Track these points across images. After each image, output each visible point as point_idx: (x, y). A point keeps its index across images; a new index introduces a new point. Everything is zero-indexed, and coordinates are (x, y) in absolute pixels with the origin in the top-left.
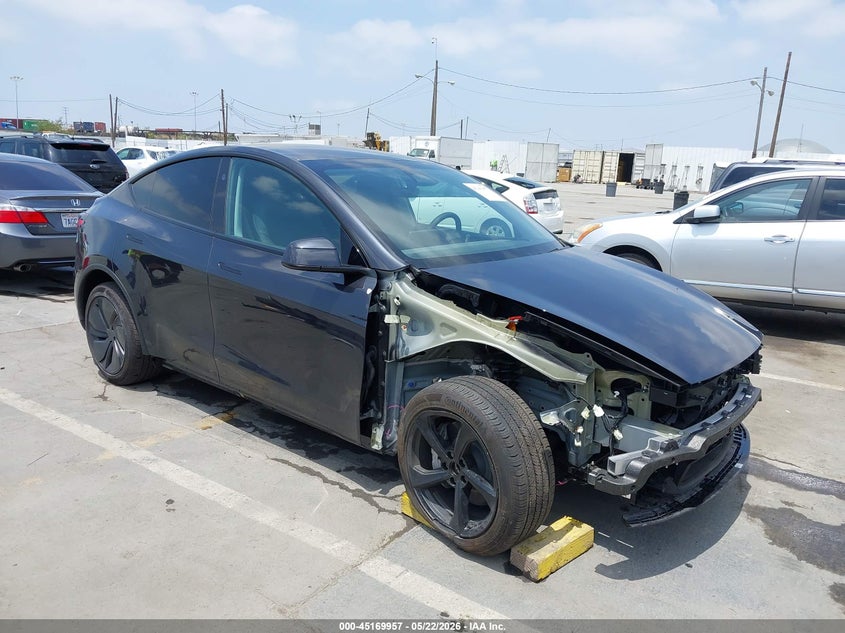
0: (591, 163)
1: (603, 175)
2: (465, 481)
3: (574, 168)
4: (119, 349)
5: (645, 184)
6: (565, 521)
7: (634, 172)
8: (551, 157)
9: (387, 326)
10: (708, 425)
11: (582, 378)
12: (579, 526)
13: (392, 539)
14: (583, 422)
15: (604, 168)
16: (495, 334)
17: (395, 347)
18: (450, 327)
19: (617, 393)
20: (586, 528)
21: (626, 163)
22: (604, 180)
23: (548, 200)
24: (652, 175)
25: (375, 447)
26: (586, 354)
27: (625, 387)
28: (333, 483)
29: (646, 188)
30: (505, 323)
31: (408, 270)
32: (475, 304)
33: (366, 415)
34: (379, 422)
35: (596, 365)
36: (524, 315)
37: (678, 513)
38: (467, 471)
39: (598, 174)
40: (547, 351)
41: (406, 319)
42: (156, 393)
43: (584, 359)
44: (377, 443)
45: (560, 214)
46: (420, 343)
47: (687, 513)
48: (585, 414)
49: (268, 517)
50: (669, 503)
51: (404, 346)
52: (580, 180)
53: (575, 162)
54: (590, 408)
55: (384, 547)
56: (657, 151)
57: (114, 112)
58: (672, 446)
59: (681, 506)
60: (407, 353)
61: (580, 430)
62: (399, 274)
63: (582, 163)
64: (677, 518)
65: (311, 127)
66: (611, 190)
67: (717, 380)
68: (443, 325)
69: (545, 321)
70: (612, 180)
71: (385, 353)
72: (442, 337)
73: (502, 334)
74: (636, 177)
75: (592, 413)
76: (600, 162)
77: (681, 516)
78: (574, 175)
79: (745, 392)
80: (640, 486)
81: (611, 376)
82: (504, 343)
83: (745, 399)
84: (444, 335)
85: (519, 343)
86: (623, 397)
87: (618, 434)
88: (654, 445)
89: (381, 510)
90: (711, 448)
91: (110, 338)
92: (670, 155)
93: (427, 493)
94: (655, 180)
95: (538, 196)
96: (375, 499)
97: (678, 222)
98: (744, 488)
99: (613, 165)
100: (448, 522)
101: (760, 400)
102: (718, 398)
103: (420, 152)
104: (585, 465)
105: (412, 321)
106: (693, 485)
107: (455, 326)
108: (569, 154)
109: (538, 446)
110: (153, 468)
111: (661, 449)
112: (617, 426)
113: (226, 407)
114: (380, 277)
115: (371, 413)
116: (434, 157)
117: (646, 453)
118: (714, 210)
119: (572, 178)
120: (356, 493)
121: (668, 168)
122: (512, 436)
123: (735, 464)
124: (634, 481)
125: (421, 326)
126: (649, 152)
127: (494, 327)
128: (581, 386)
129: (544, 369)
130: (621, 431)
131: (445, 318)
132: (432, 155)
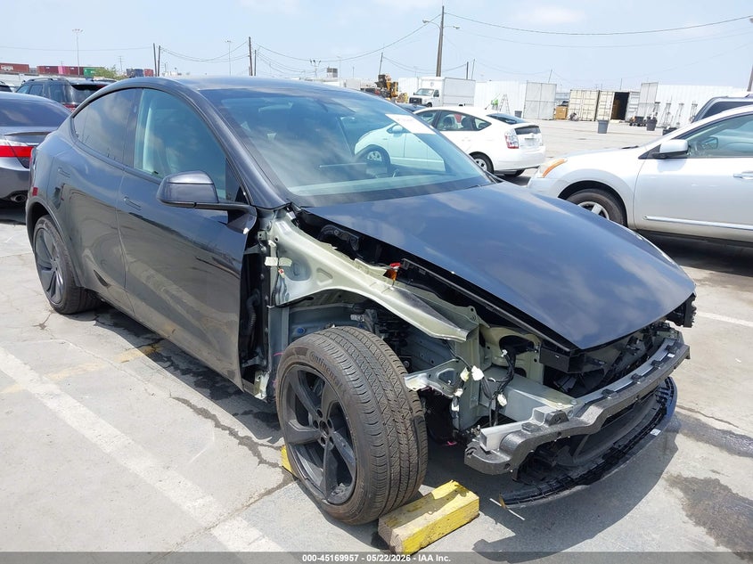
0: (587, 102)
1: (598, 113)
2: (333, 443)
3: (571, 106)
4: (60, 280)
5: (639, 121)
6: (451, 486)
7: (628, 109)
8: (549, 96)
9: (268, 268)
10: (609, 392)
11: (461, 335)
12: (463, 494)
13: (262, 496)
14: (462, 384)
15: (599, 107)
16: (371, 283)
17: (277, 290)
18: (327, 273)
19: (505, 352)
20: (471, 497)
21: (621, 101)
22: (599, 118)
23: (529, 136)
24: (645, 113)
25: (258, 396)
26: (471, 307)
27: (514, 346)
28: (224, 428)
29: (639, 125)
30: (383, 270)
31: (290, 207)
32: (355, 248)
33: (250, 363)
34: (264, 369)
35: (479, 321)
36: (402, 262)
37: (566, 492)
38: (334, 433)
39: (593, 113)
40: (427, 303)
41: (286, 262)
42: (94, 322)
43: (467, 313)
44: (261, 391)
45: (542, 150)
46: (299, 289)
47: (578, 492)
48: (464, 376)
49: (142, 466)
50: (560, 477)
51: (285, 291)
52: (576, 117)
53: (571, 101)
54: (469, 370)
55: (249, 506)
56: (652, 89)
57: (157, 60)
58: (560, 418)
59: (574, 483)
60: (287, 299)
61: (459, 393)
62: (280, 212)
63: (578, 101)
64: (565, 498)
65: (329, 70)
66: (603, 126)
67: (628, 339)
68: (319, 270)
69: (424, 270)
70: (606, 118)
71: (267, 298)
72: (319, 283)
73: (379, 282)
74: (630, 115)
75: (470, 376)
76: (596, 101)
77: (568, 496)
78: (570, 113)
79: (669, 349)
80: (517, 465)
81: (498, 333)
82: (379, 292)
83: (666, 359)
84: (321, 281)
85: (396, 294)
86: (511, 357)
87: (502, 400)
88: (540, 416)
89: (262, 461)
90: (608, 420)
91: (53, 270)
92: (664, 93)
93: (303, 450)
94: (649, 118)
95: (519, 131)
96: (260, 448)
97: (643, 157)
98: (669, 450)
99: (608, 102)
100: (318, 483)
101: (688, 358)
102: (627, 360)
103: (425, 91)
104: (468, 429)
105: (293, 264)
106: (594, 457)
107: (330, 272)
108: (566, 94)
109: (405, 411)
110: (52, 404)
111: (547, 421)
112: (502, 389)
113: (153, 340)
114: (261, 215)
115: (257, 360)
116: (438, 96)
117: (527, 427)
118: (681, 145)
119: (569, 116)
120: (244, 441)
121: (662, 106)
122: (373, 401)
123: (651, 430)
124: (508, 459)
125: (302, 271)
126: (644, 91)
127: (372, 274)
128: (462, 344)
129: (421, 323)
130: (506, 397)
131: (321, 263)
132: (436, 95)
